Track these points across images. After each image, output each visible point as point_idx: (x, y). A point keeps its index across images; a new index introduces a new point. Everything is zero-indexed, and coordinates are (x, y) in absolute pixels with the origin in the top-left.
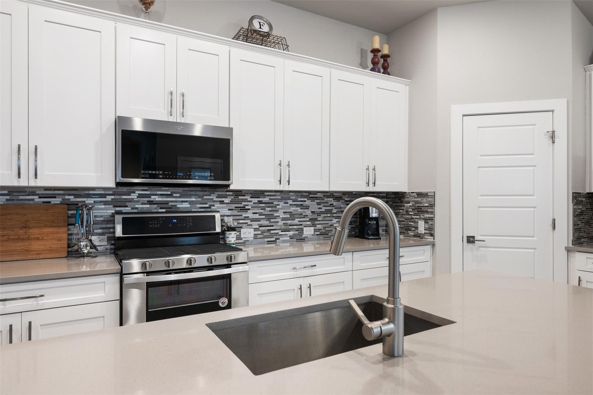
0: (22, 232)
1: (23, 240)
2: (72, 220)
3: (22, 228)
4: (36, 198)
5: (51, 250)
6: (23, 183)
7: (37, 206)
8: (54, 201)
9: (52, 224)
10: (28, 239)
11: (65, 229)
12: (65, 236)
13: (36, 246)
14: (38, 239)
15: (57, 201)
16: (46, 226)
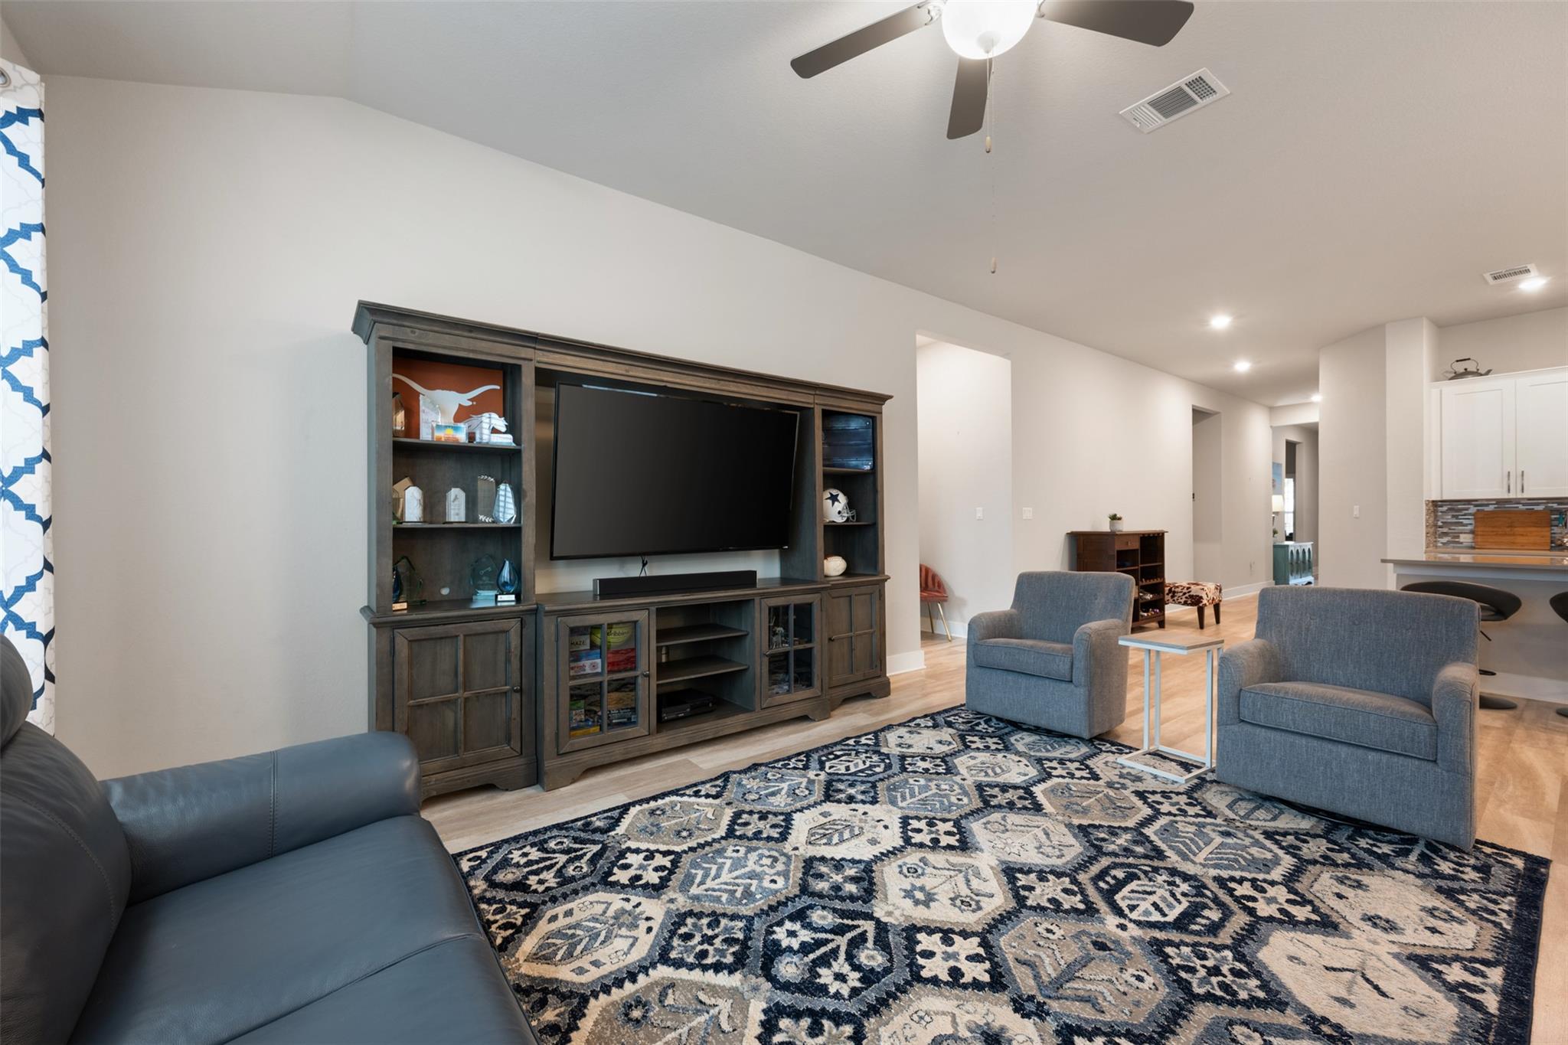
0: (1509, 529)
1: (1510, 535)
2: (1556, 523)
3: (1508, 527)
4: (1520, 506)
5: (1535, 544)
6: (1512, 496)
7: (1522, 512)
8: (1536, 508)
9: (1536, 525)
10: (1514, 535)
11: (1548, 529)
12: (1549, 534)
13: (1520, 539)
14: (1522, 535)
15: (1541, 508)
16: (1530, 526)
